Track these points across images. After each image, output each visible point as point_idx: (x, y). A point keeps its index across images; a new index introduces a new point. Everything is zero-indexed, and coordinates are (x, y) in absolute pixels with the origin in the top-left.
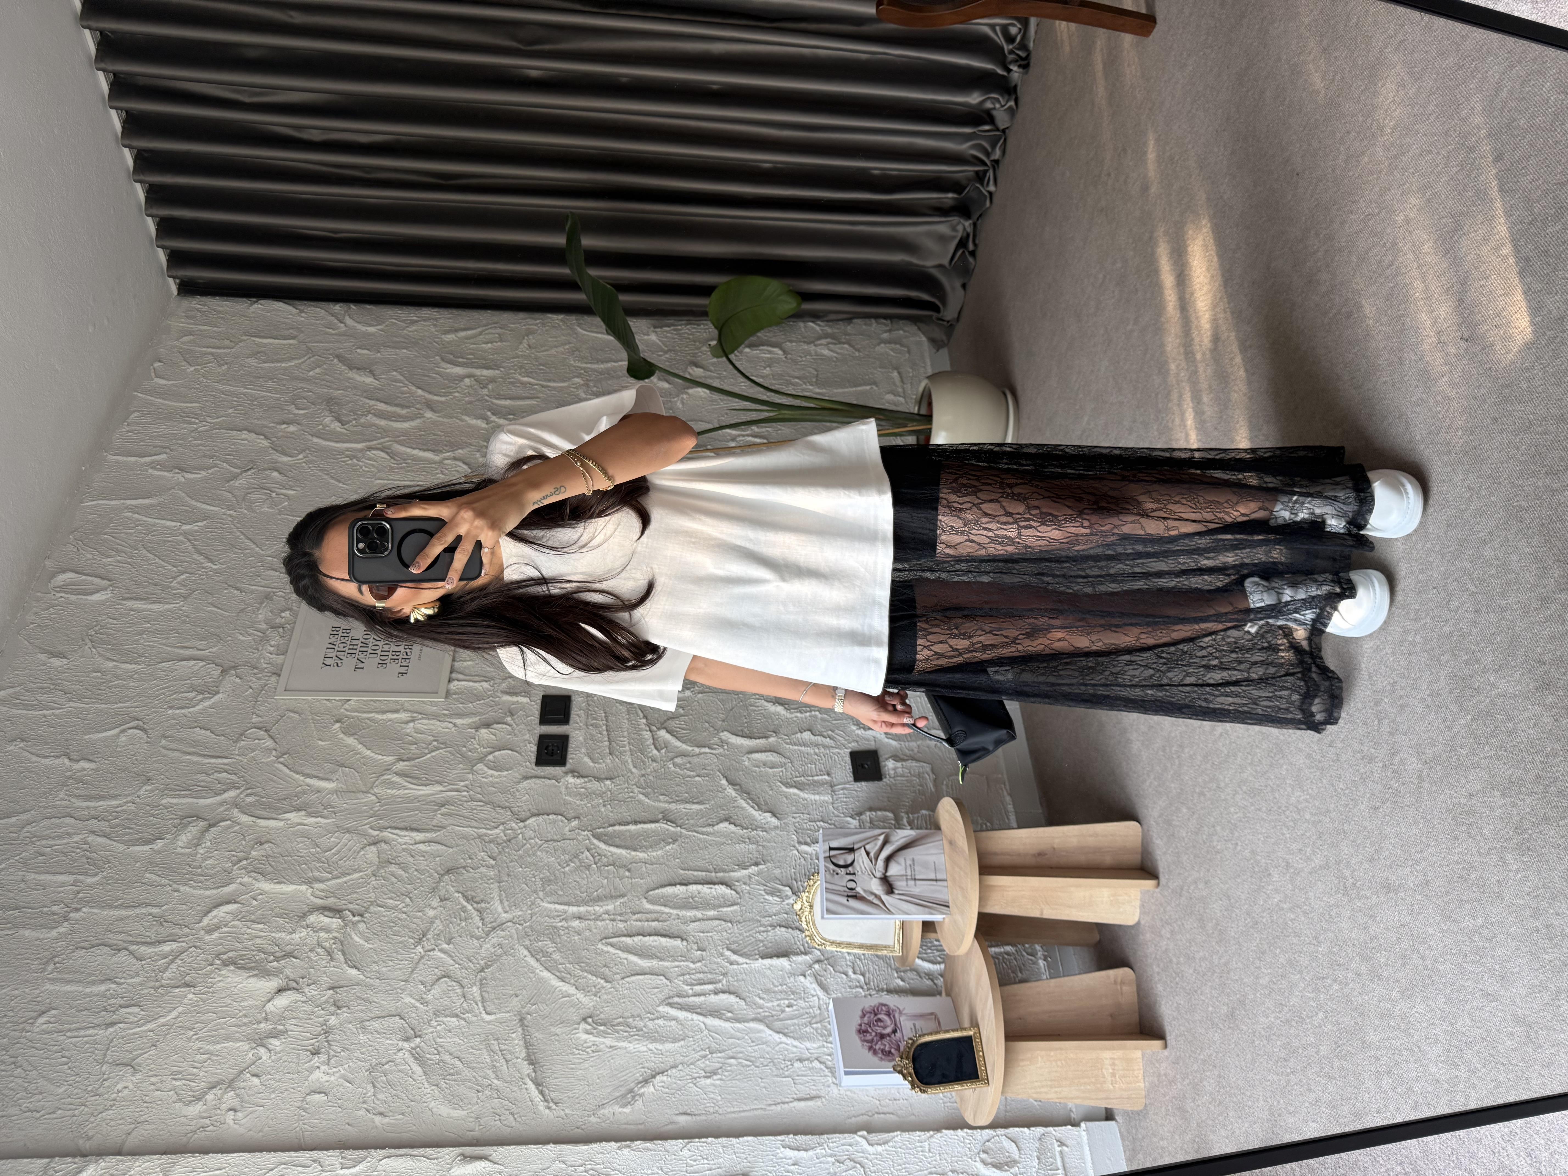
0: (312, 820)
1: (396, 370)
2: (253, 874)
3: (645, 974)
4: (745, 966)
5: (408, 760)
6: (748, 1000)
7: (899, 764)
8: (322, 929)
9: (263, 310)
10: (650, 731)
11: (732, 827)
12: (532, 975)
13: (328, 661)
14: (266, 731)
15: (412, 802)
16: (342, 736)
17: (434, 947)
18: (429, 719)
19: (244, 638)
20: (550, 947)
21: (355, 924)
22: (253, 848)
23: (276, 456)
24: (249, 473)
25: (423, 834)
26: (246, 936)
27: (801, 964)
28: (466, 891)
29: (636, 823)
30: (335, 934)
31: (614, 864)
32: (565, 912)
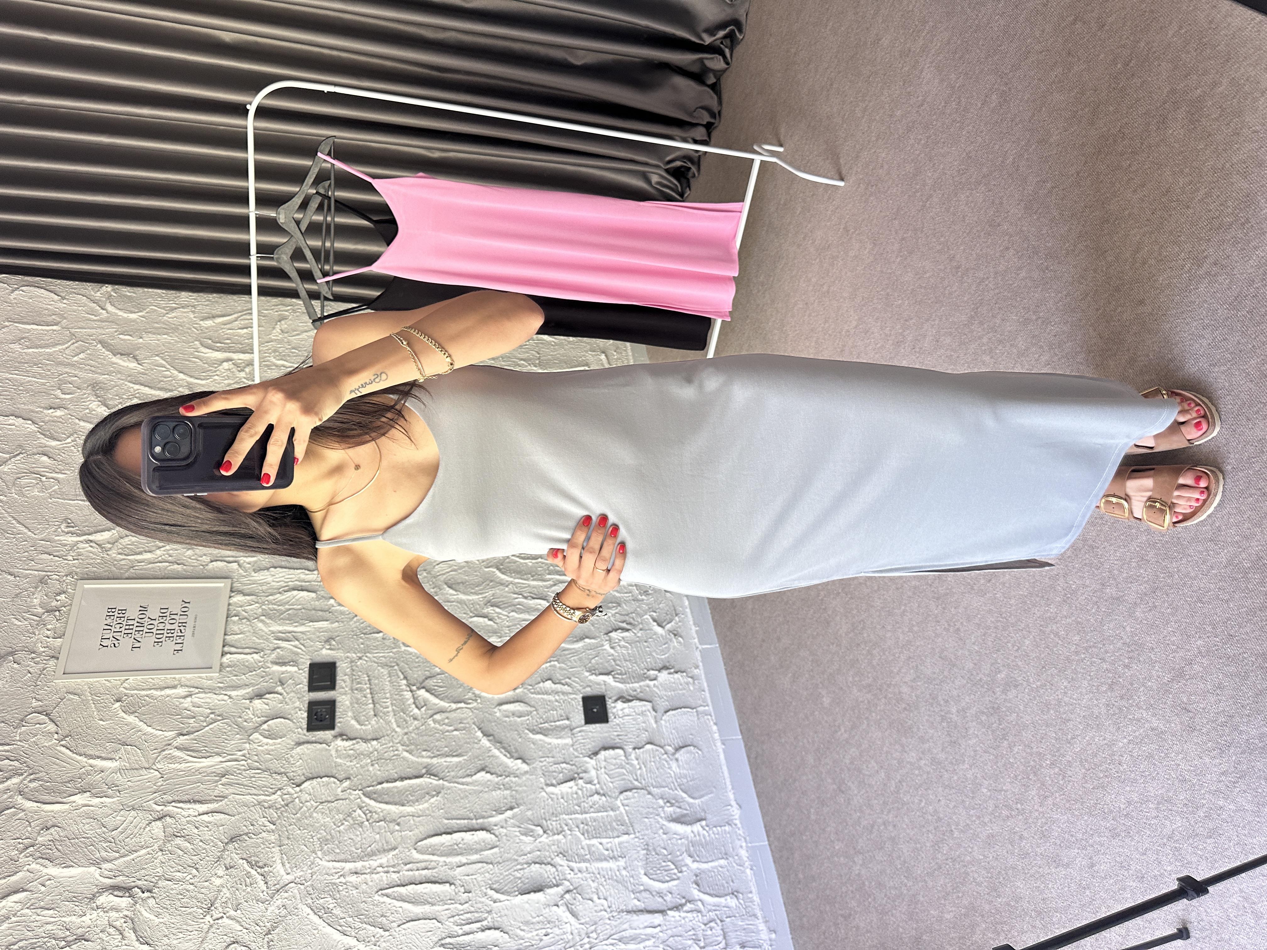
0: (96, 801)
1: (157, 355)
2: (40, 860)
3: (419, 920)
4: (506, 902)
5: (188, 733)
6: (510, 933)
7: (626, 705)
8: (112, 909)
9: (24, 296)
10: (411, 691)
11: (488, 775)
12: (316, 932)
13: (105, 643)
14: (47, 715)
15: (193, 774)
16: (123, 714)
17: (222, 914)
18: (205, 693)
19: (20, 623)
20: (330, 902)
21: (144, 900)
22: (39, 833)
23: (44, 441)
24: (18, 458)
25: (207, 805)
26: (35, 924)
27: (554, 895)
28: (250, 857)
29: (402, 779)
30: (126, 913)
31: (384, 820)
32: (343, 869)
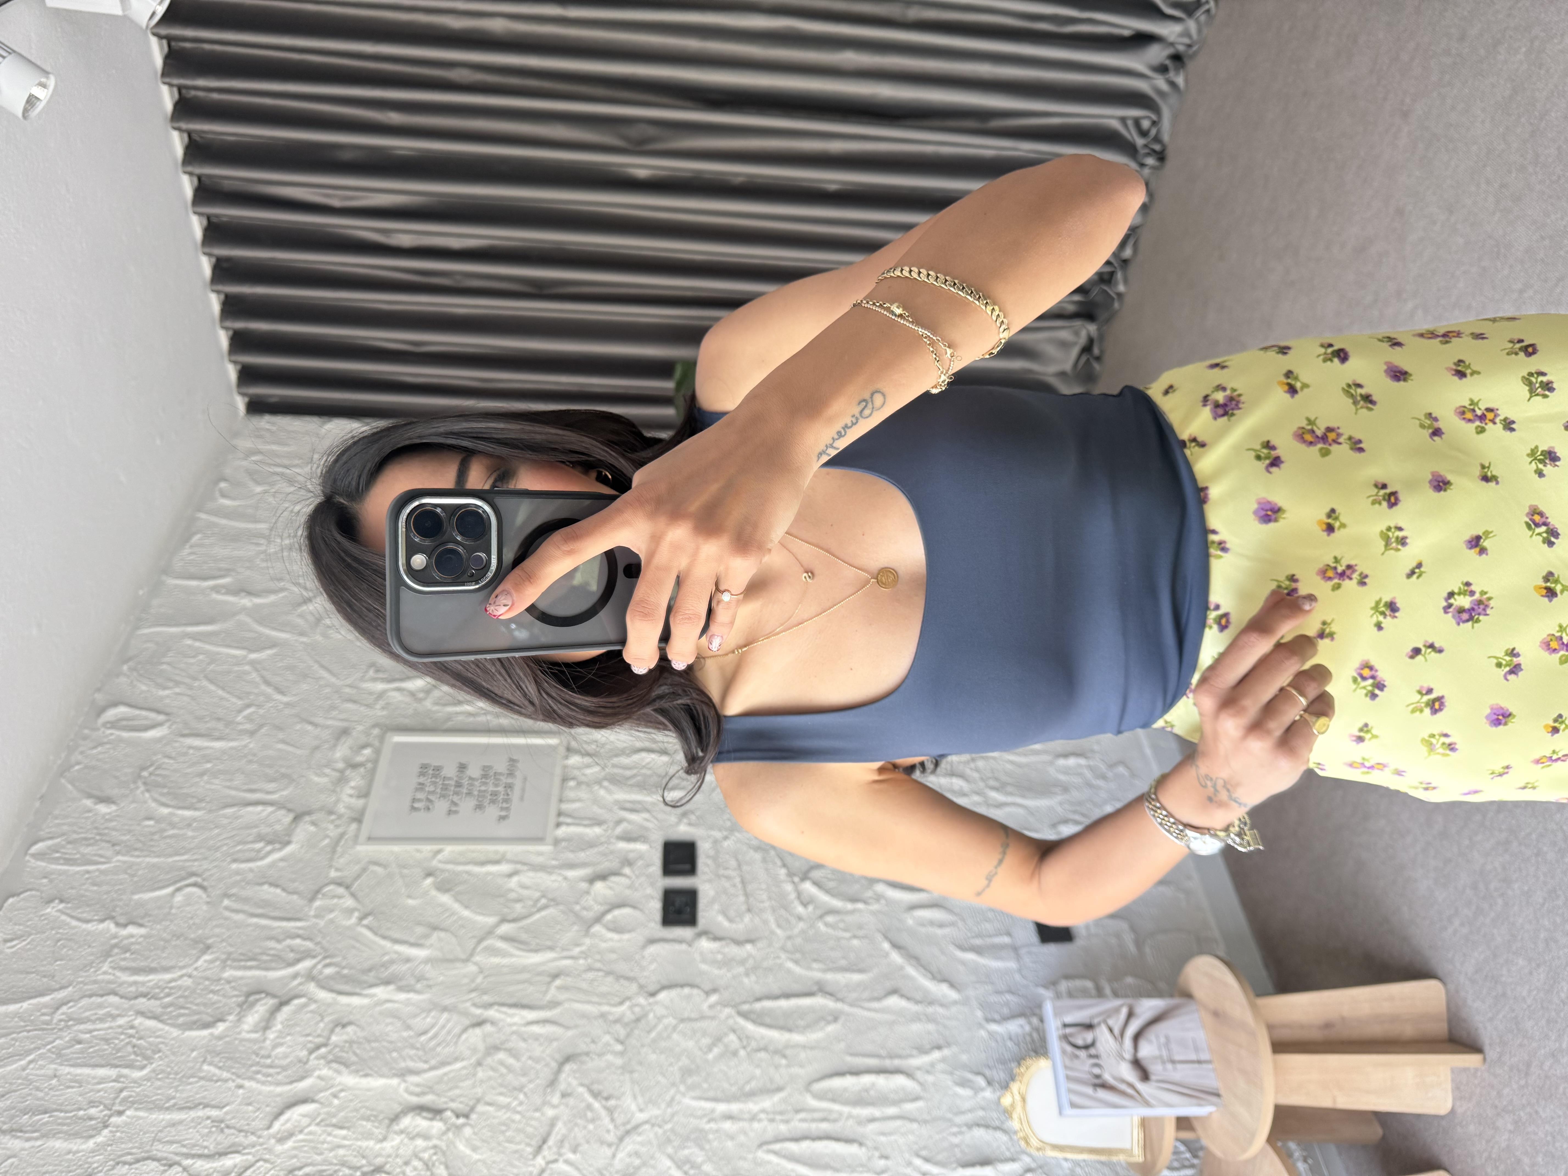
0: (403, 996)
2: (334, 1065)
5: (514, 920)
8: (419, 1135)
9: (336, 429)
10: (794, 882)
11: (904, 1001)
13: (416, 805)
14: (346, 887)
15: (521, 972)
16: (435, 892)
17: (556, 1157)
18: (535, 871)
19: (319, 780)
20: (697, 1155)
21: (459, 1128)
22: (332, 1031)
25: (536, 1013)
26: (326, 1146)
28: (592, 1083)
29: (787, 996)
30: (435, 1142)
31: (765, 1049)
32: (713, 1111)
